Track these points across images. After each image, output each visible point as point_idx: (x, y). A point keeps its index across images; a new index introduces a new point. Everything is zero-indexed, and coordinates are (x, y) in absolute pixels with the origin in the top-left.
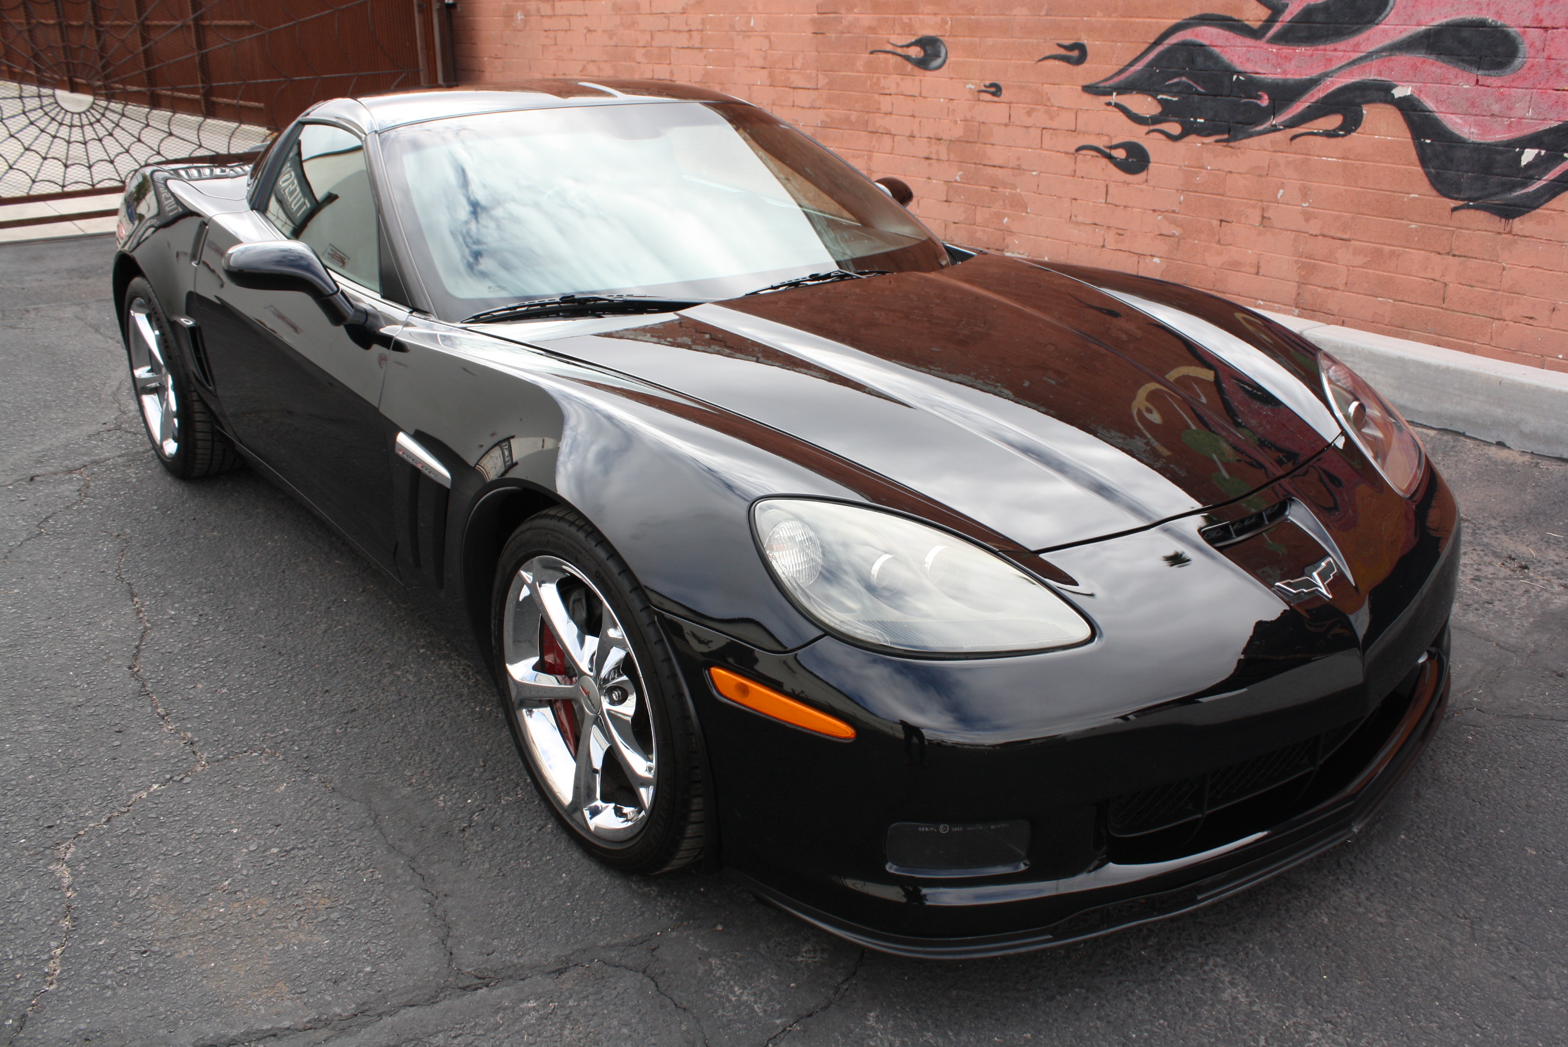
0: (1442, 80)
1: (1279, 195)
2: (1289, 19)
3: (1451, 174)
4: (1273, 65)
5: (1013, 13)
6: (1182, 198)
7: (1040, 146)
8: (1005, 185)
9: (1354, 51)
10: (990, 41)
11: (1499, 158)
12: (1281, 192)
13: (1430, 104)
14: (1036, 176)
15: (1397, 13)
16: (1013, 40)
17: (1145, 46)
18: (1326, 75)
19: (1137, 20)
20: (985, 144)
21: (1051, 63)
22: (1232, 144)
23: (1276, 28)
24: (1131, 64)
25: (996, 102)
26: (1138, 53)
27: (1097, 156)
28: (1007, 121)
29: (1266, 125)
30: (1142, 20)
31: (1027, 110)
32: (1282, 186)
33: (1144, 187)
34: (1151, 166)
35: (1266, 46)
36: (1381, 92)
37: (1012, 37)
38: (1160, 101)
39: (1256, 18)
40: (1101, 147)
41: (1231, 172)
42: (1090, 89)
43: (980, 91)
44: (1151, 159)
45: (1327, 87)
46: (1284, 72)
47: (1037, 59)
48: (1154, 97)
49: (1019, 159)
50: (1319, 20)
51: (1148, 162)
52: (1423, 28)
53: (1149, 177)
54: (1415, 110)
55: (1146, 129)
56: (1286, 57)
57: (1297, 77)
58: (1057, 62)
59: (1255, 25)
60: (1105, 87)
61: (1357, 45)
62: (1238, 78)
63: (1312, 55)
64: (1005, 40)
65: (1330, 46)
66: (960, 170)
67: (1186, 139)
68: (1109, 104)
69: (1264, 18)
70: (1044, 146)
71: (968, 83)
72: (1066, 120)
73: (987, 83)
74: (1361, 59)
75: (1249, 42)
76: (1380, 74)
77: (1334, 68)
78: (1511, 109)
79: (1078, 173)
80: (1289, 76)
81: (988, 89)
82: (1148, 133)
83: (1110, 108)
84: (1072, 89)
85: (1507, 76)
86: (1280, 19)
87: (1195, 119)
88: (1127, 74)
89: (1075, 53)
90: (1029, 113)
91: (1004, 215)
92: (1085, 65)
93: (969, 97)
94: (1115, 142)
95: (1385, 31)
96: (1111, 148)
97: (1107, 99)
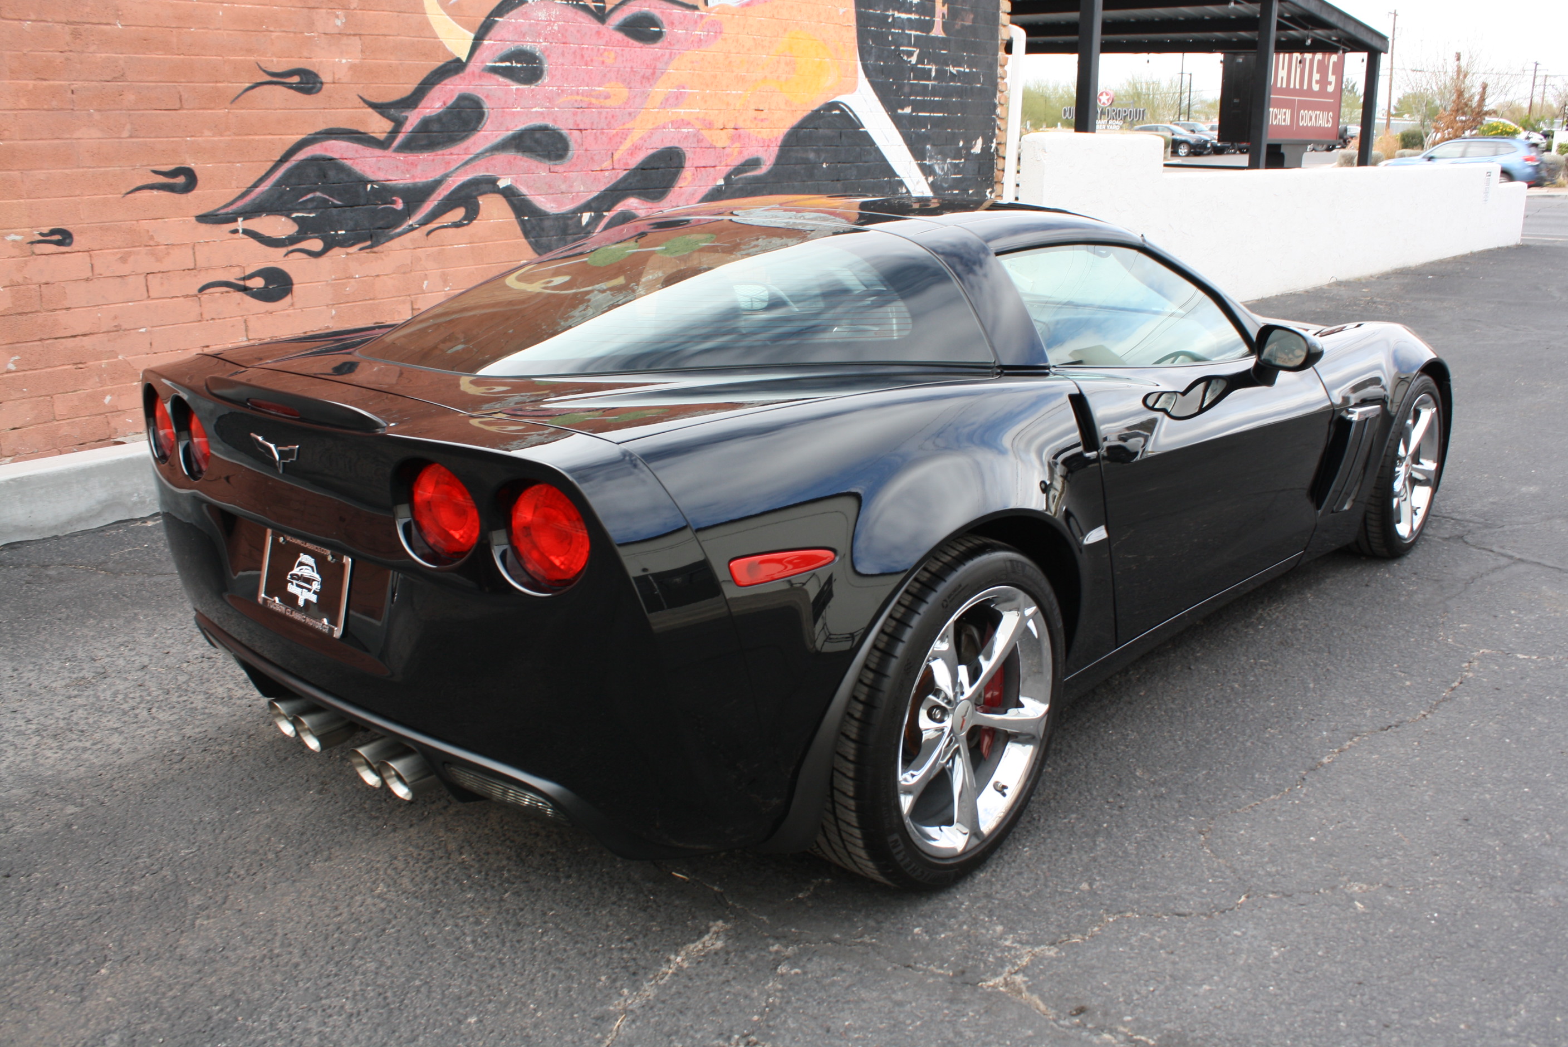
0: (529, 171)
1: (424, 286)
2: (410, 129)
3: (544, 240)
4: (403, 172)
5: (75, 136)
6: (334, 312)
7: (146, 295)
8: (98, 356)
9: (466, 154)
10: (41, 174)
11: (570, 222)
12: (426, 282)
13: (523, 190)
14: (146, 332)
15: (492, 122)
16: (81, 170)
17: (270, 165)
18: (447, 176)
19: (257, 138)
20: (55, 310)
21: (146, 193)
22: (375, 249)
23: (400, 138)
24: (256, 185)
25: (64, 253)
26: (263, 173)
27: (227, 292)
28: (90, 274)
29: (405, 226)
30: (262, 137)
31: (119, 256)
32: (426, 276)
33: (291, 311)
34: (295, 287)
35: (394, 155)
36: (489, 184)
37: (78, 167)
38: (295, 220)
39: (381, 130)
40: (233, 280)
41: (378, 276)
42: (202, 219)
43: (32, 243)
44: (295, 280)
45: (450, 186)
46: (413, 177)
47: (124, 192)
48: (288, 216)
49: (116, 317)
50: (435, 129)
51: (292, 284)
52: (510, 133)
53: (295, 299)
54: (514, 196)
55: (283, 251)
56: (412, 164)
57: (424, 180)
58: (155, 192)
59: (382, 136)
60: (227, 214)
61: (467, 149)
62: (372, 187)
63: (433, 160)
64: (67, 171)
65: (446, 151)
66: (14, 355)
67: (330, 253)
68: (236, 231)
69: (389, 130)
70: (152, 294)
71: (8, 234)
72: (181, 258)
73: (46, 230)
74: (471, 160)
75: (378, 152)
76: (487, 171)
77: (452, 169)
78: (571, 187)
79: (206, 316)
80: (417, 180)
81: (49, 238)
82: (286, 255)
83: (236, 236)
84: (184, 221)
85: (566, 162)
86: (403, 130)
87: (336, 232)
88: (253, 195)
89: (181, 180)
90: (124, 259)
91: (104, 395)
92: (194, 192)
93: (15, 252)
94: (248, 272)
95: (486, 137)
96: (244, 279)
97: (232, 226)
